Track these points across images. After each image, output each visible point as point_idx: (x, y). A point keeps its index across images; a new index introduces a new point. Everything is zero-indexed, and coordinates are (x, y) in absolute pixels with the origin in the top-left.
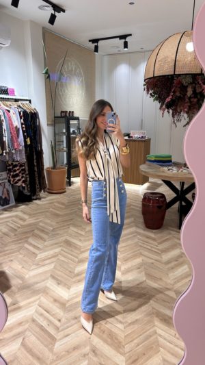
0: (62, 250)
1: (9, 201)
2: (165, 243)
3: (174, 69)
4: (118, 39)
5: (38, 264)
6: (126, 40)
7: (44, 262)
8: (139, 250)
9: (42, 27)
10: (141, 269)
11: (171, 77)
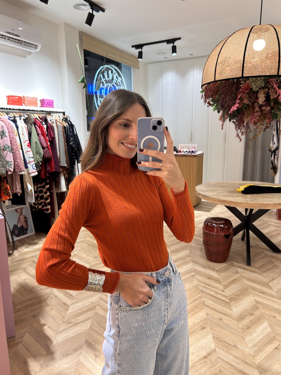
2: (232, 286)
3: (242, 70)
4: (166, 43)
5: (68, 322)
6: (175, 45)
7: (77, 318)
8: (201, 298)
9: (79, 30)
10: (206, 329)
11: (237, 81)
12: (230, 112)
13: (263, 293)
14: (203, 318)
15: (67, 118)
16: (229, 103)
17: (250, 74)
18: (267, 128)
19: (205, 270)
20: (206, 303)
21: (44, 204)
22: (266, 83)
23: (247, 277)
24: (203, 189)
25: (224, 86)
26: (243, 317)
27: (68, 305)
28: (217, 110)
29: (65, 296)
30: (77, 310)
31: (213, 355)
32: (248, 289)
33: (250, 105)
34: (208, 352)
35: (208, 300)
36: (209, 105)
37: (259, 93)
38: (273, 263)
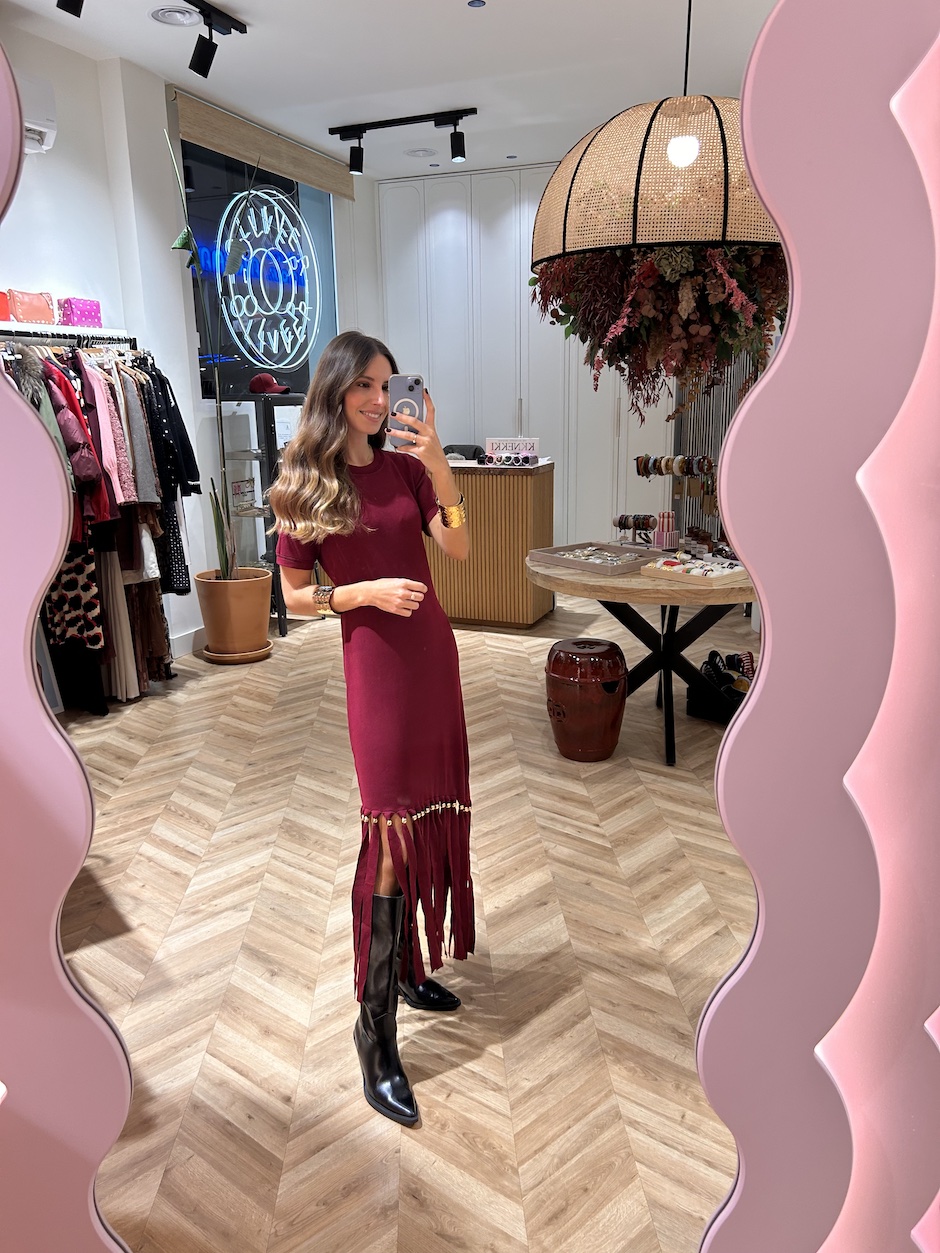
0: (275, 857)
2: (624, 812)
4: (433, 123)
5: (193, 910)
6: (459, 129)
7: (214, 903)
8: (540, 842)
9: (166, 81)
10: (550, 905)
11: (623, 254)
12: (606, 342)
13: (700, 825)
14: (543, 884)
15: (145, 359)
16: (603, 315)
17: (654, 237)
18: (712, 385)
20: (552, 852)
21: (82, 622)
22: (698, 262)
23: (663, 791)
25: (591, 268)
26: (645, 877)
27: (186, 875)
28: (575, 339)
31: (563, 954)
32: (664, 817)
33: (661, 317)
34: (551, 948)
35: (558, 846)
36: (554, 320)
37: (680, 288)
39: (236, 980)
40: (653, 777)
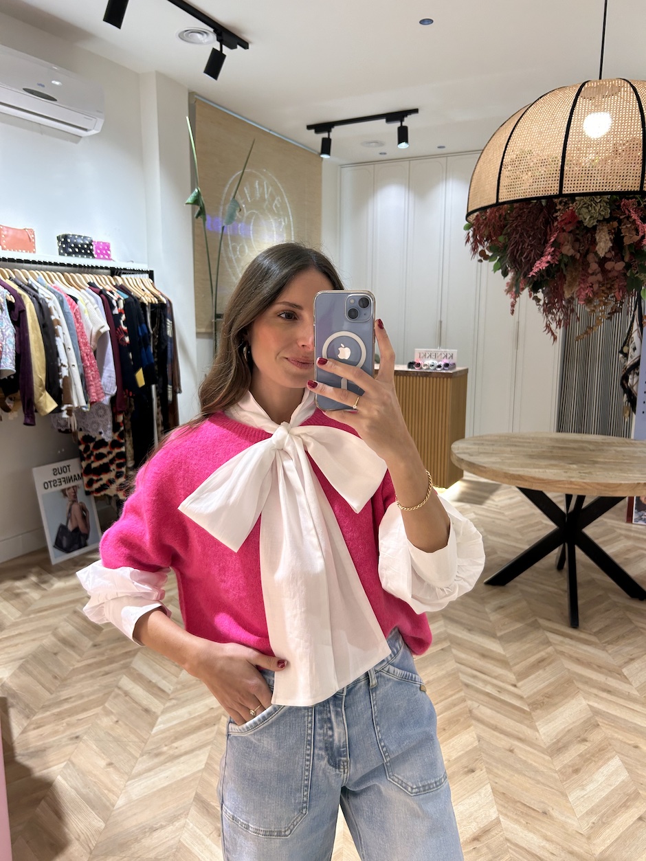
1: (86, 536)
2: (537, 674)
3: (559, 178)
4: (384, 120)
5: (155, 752)
6: (404, 124)
7: (175, 745)
8: (464, 700)
9: (189, 90)
10: (478, 773)
11: (547, 204)
12: (531, 273)
13: (609, 692)
14: (470, 748)
16: (529, 253)
17: (581, 188)
18: (616, 312)
19: (473, 636)
20: (476, 712)
22: (614, 210)
24: (470, 448)
25: (519, 216)
26: (564, 747)
27: (154, 713)
28: (501, 270)
29: (148, 691)
30: (176, 725)
31: (493, 833)
32: (575, 682)
33: (578, 256)
34: (482, 826)
35: (481, 706)
36: (482, 259)
37: (598, 231)
38: (630, 622)
39: (186, 838)
40: (560, 638)
